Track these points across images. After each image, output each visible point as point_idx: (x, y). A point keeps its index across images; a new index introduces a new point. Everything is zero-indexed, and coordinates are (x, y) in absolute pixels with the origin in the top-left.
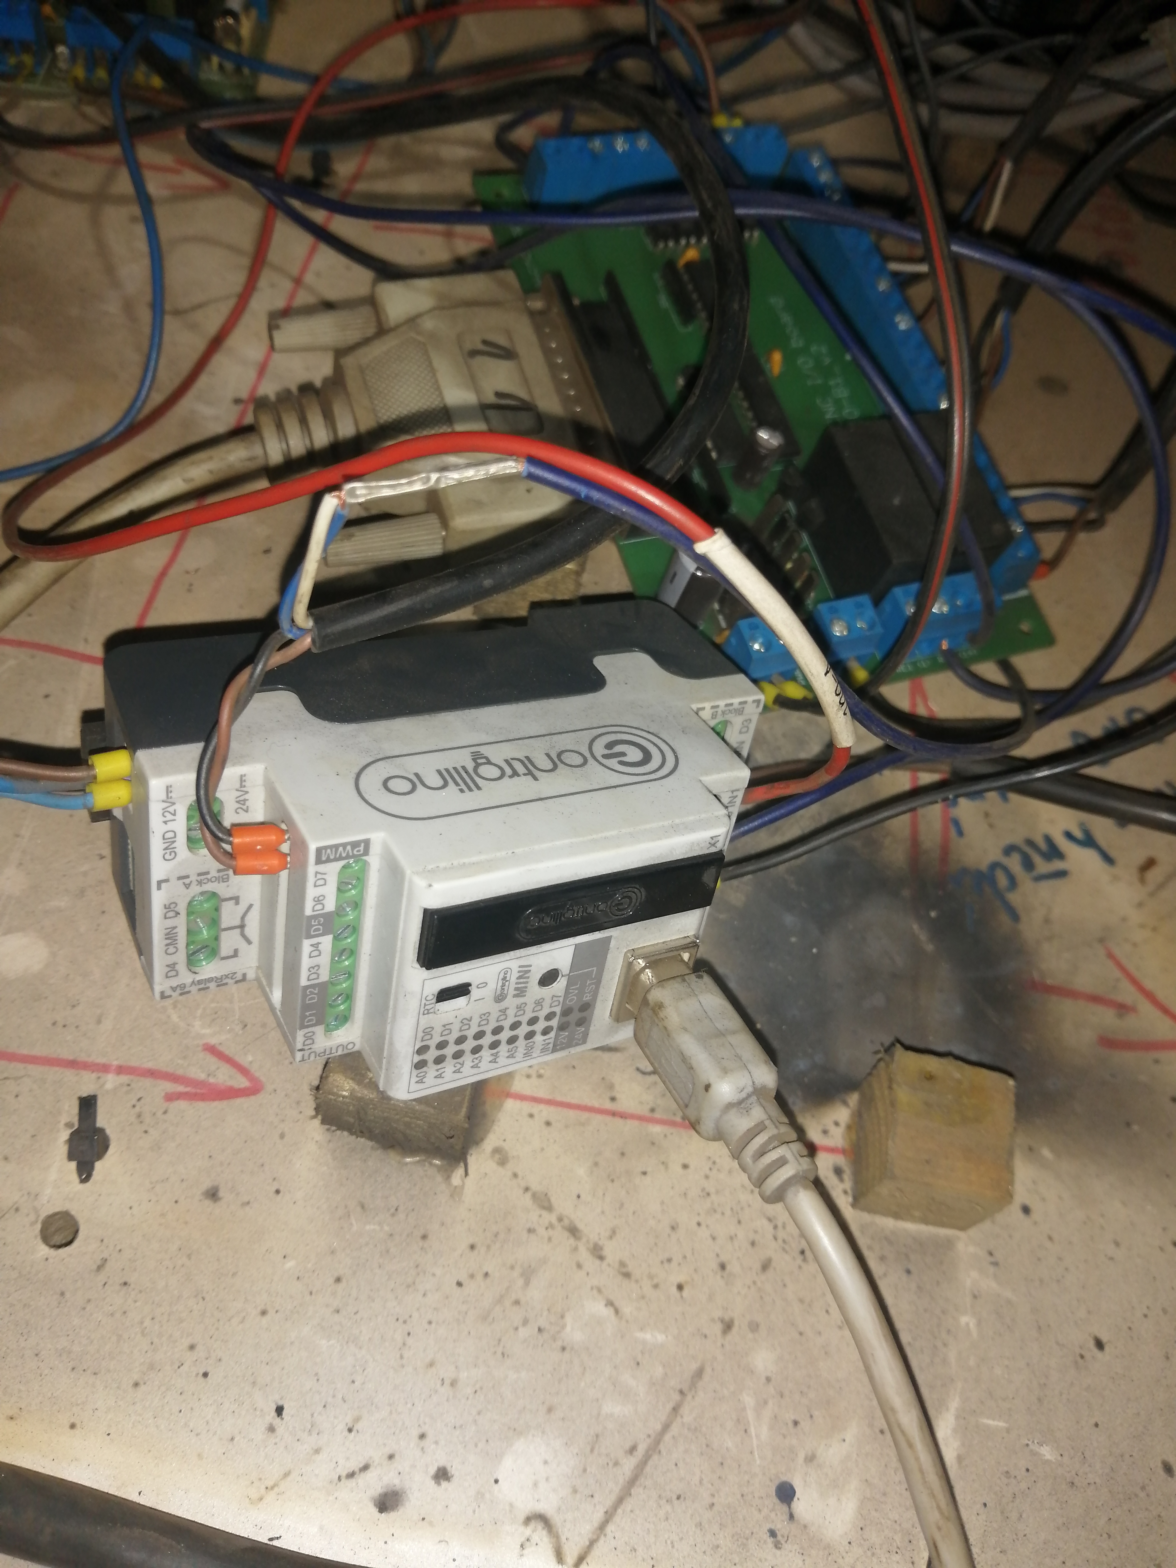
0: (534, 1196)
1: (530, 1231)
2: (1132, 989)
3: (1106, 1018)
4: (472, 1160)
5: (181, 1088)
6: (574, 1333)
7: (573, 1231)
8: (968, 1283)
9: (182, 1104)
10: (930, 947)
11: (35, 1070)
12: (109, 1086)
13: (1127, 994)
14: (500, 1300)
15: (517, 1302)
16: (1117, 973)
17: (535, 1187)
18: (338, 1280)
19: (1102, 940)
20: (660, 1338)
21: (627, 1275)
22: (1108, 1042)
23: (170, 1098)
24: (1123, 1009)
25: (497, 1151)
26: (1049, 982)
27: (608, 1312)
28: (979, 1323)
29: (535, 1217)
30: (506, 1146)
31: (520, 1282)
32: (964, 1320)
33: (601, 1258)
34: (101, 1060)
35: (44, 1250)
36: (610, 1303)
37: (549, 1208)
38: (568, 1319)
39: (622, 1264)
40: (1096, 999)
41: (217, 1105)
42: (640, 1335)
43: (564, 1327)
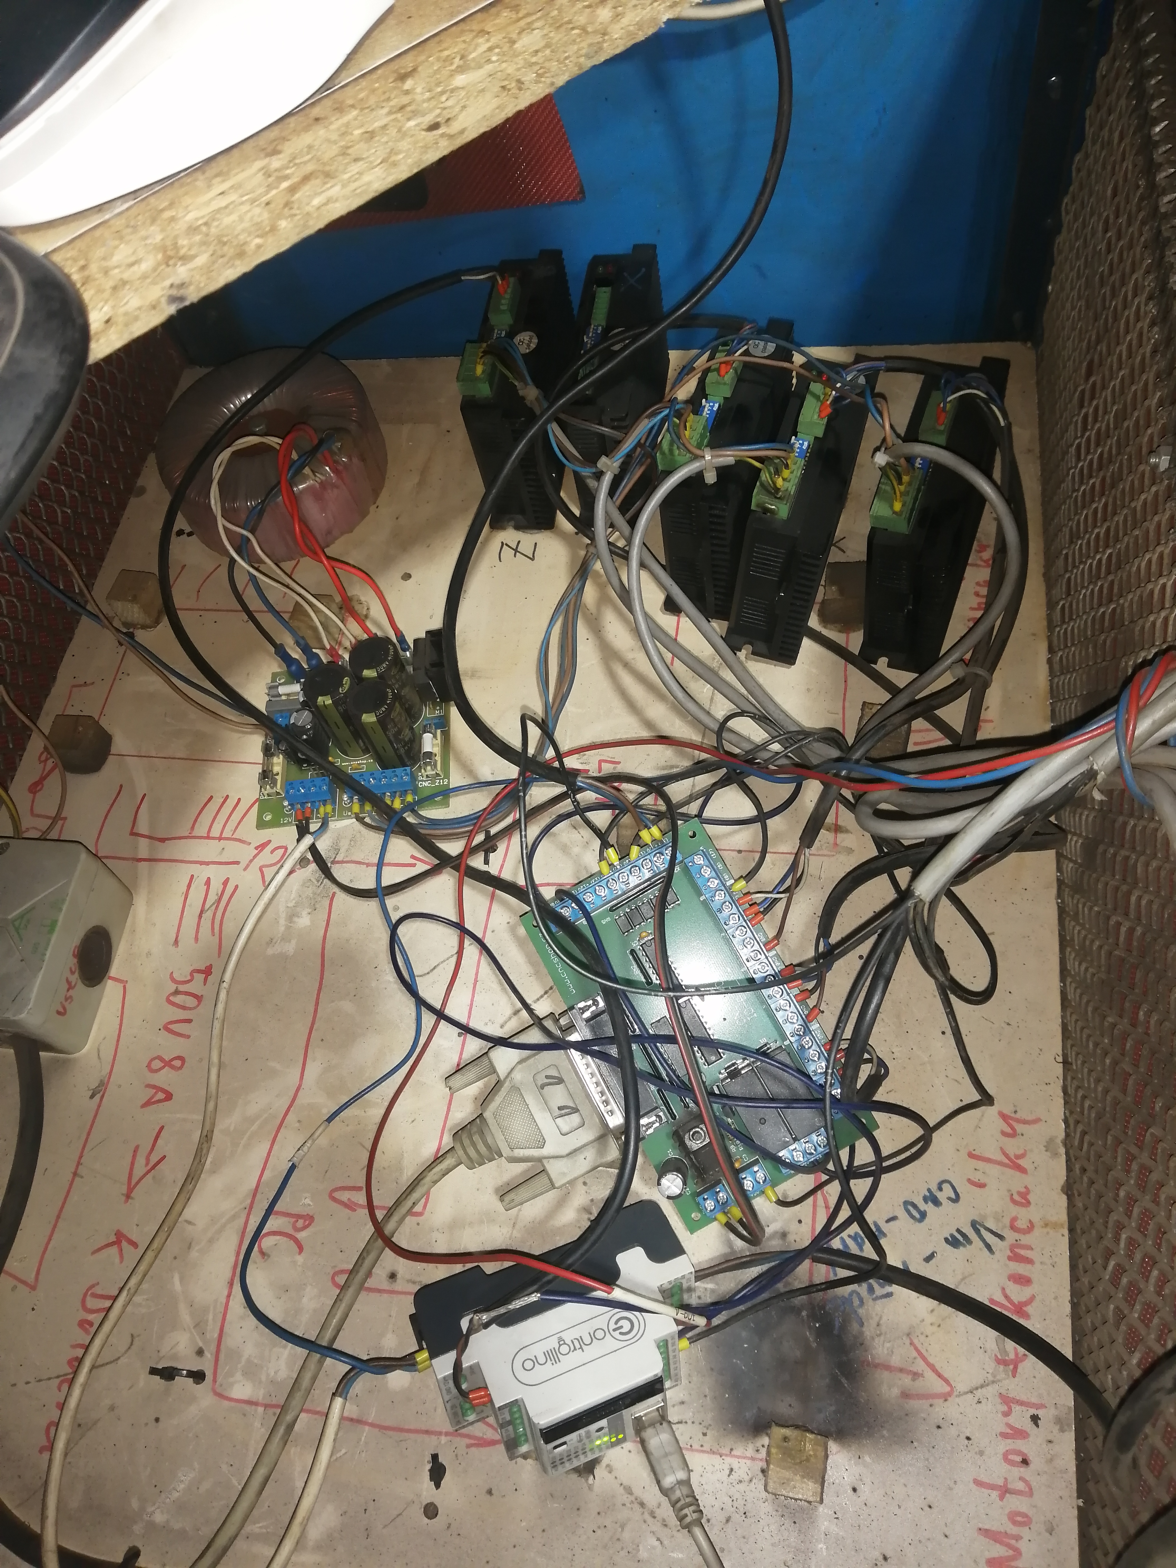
0: (624, 1488)
1: (624, 1505)
2: (922, 1363)
3: (907, 1380)
4: (596, 1471)
5: (473, 1442)
6: (643, 1554)
7: (642, 1504)
8: (823, 1528)
9: (473, 1449)
10: (814, 1345)
11: (412, 1436)
12: (443, 1442)
13: (920, 1366)
14: (611, 1538)
15: (618, 1539)
16: (915, 1354)
17: (625, 1483)
18: (544, 1531)
19: (908, 1335)
20: (680, 1556)
21: (666, 1525)
22: (906, 1395)
23: (469, 1446)
24: (916, 1375)
25: (608, 1466)
26: (877, 1361)
27: (658, 1543)
28: (827, 1548)
29: (626, 1498)
30: (612, 1463)
31: (620, 1529)
32: (820, 1546)
33: (654, 1517)
34: (438, 1429)
35: (426, 1520)
36: (658, 1539)
37: (631, 1493)
38: (641, 1548)
39: (664, 1520)
40: (901, 1370)
41: (488, 1449)
42: (672, 1554)
43: (639, 1551)
